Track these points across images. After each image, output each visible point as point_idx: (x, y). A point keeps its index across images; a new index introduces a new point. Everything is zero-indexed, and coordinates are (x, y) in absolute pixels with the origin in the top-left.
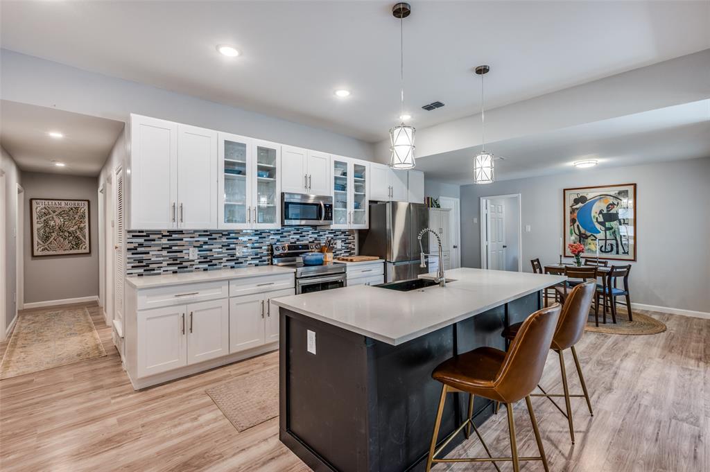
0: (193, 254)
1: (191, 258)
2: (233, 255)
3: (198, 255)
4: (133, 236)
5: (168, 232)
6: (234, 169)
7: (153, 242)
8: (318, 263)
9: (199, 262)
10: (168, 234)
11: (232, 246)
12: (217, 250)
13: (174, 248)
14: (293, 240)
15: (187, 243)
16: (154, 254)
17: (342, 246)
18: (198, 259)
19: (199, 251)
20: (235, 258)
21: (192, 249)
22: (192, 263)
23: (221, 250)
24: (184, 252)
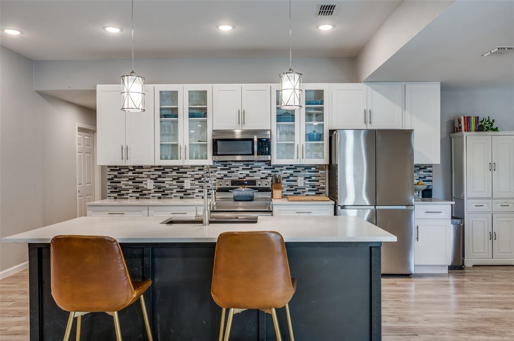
0: (150, 185)
1: (148, 188)
2: (182, 188)
3: (154, 185)
4: (111, 170)
5: (133, 167)
6: (169, 114)
7: (123, 175)
8: (248, 199)
9: (155, 192)
10: (133, 169)
11: (181, 179)
12: (168, 182)
13: (137, 179)
14: (242, 176)
15: (146, 176)
16: (124, 183)
17: (305, 184)
18: (154, 189)
19: (155, 182)
20: (184, 190)
21: (149, 181)
22: (150, 192)
23: (172, 182)
24: (144, 182)
